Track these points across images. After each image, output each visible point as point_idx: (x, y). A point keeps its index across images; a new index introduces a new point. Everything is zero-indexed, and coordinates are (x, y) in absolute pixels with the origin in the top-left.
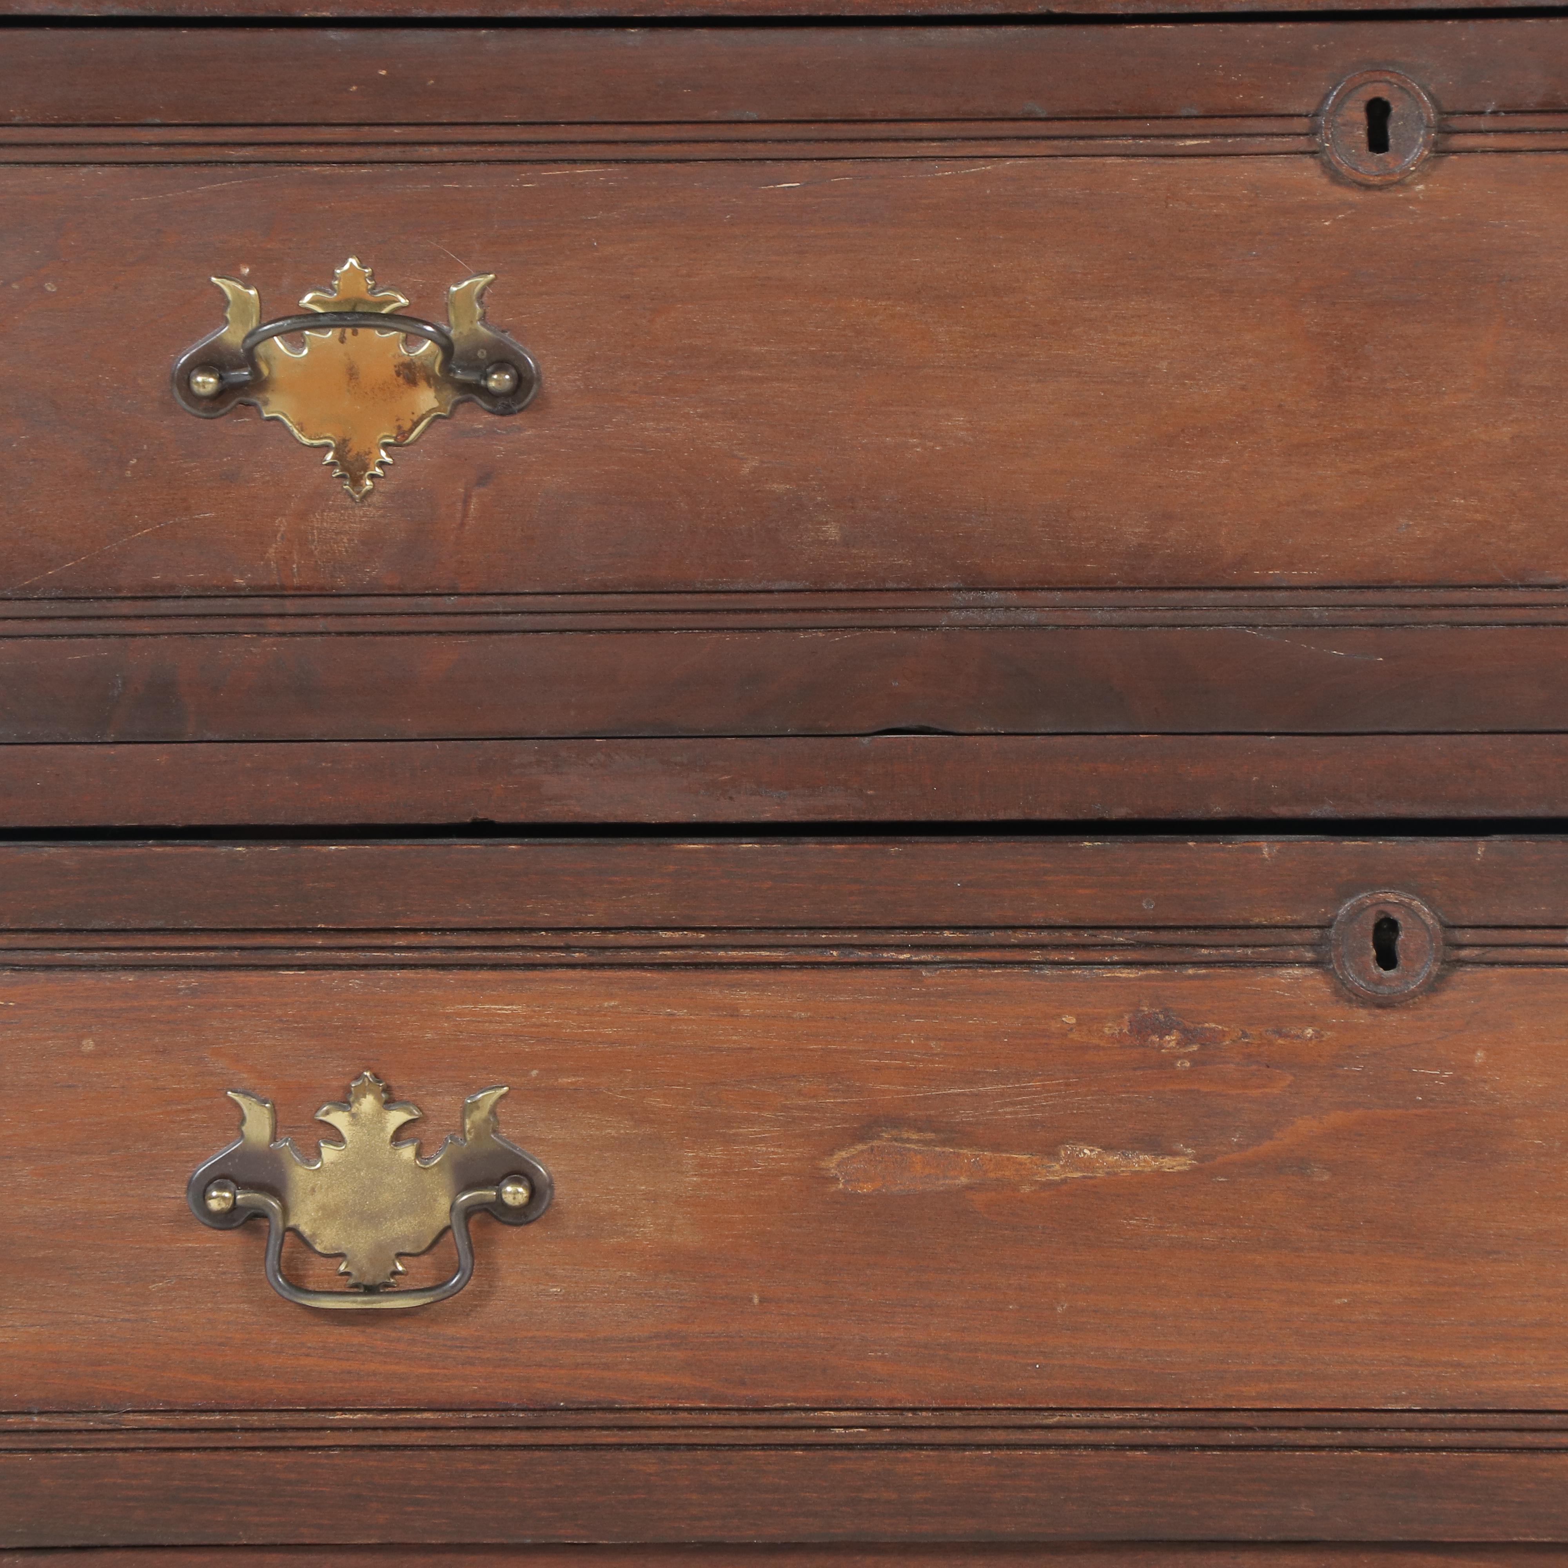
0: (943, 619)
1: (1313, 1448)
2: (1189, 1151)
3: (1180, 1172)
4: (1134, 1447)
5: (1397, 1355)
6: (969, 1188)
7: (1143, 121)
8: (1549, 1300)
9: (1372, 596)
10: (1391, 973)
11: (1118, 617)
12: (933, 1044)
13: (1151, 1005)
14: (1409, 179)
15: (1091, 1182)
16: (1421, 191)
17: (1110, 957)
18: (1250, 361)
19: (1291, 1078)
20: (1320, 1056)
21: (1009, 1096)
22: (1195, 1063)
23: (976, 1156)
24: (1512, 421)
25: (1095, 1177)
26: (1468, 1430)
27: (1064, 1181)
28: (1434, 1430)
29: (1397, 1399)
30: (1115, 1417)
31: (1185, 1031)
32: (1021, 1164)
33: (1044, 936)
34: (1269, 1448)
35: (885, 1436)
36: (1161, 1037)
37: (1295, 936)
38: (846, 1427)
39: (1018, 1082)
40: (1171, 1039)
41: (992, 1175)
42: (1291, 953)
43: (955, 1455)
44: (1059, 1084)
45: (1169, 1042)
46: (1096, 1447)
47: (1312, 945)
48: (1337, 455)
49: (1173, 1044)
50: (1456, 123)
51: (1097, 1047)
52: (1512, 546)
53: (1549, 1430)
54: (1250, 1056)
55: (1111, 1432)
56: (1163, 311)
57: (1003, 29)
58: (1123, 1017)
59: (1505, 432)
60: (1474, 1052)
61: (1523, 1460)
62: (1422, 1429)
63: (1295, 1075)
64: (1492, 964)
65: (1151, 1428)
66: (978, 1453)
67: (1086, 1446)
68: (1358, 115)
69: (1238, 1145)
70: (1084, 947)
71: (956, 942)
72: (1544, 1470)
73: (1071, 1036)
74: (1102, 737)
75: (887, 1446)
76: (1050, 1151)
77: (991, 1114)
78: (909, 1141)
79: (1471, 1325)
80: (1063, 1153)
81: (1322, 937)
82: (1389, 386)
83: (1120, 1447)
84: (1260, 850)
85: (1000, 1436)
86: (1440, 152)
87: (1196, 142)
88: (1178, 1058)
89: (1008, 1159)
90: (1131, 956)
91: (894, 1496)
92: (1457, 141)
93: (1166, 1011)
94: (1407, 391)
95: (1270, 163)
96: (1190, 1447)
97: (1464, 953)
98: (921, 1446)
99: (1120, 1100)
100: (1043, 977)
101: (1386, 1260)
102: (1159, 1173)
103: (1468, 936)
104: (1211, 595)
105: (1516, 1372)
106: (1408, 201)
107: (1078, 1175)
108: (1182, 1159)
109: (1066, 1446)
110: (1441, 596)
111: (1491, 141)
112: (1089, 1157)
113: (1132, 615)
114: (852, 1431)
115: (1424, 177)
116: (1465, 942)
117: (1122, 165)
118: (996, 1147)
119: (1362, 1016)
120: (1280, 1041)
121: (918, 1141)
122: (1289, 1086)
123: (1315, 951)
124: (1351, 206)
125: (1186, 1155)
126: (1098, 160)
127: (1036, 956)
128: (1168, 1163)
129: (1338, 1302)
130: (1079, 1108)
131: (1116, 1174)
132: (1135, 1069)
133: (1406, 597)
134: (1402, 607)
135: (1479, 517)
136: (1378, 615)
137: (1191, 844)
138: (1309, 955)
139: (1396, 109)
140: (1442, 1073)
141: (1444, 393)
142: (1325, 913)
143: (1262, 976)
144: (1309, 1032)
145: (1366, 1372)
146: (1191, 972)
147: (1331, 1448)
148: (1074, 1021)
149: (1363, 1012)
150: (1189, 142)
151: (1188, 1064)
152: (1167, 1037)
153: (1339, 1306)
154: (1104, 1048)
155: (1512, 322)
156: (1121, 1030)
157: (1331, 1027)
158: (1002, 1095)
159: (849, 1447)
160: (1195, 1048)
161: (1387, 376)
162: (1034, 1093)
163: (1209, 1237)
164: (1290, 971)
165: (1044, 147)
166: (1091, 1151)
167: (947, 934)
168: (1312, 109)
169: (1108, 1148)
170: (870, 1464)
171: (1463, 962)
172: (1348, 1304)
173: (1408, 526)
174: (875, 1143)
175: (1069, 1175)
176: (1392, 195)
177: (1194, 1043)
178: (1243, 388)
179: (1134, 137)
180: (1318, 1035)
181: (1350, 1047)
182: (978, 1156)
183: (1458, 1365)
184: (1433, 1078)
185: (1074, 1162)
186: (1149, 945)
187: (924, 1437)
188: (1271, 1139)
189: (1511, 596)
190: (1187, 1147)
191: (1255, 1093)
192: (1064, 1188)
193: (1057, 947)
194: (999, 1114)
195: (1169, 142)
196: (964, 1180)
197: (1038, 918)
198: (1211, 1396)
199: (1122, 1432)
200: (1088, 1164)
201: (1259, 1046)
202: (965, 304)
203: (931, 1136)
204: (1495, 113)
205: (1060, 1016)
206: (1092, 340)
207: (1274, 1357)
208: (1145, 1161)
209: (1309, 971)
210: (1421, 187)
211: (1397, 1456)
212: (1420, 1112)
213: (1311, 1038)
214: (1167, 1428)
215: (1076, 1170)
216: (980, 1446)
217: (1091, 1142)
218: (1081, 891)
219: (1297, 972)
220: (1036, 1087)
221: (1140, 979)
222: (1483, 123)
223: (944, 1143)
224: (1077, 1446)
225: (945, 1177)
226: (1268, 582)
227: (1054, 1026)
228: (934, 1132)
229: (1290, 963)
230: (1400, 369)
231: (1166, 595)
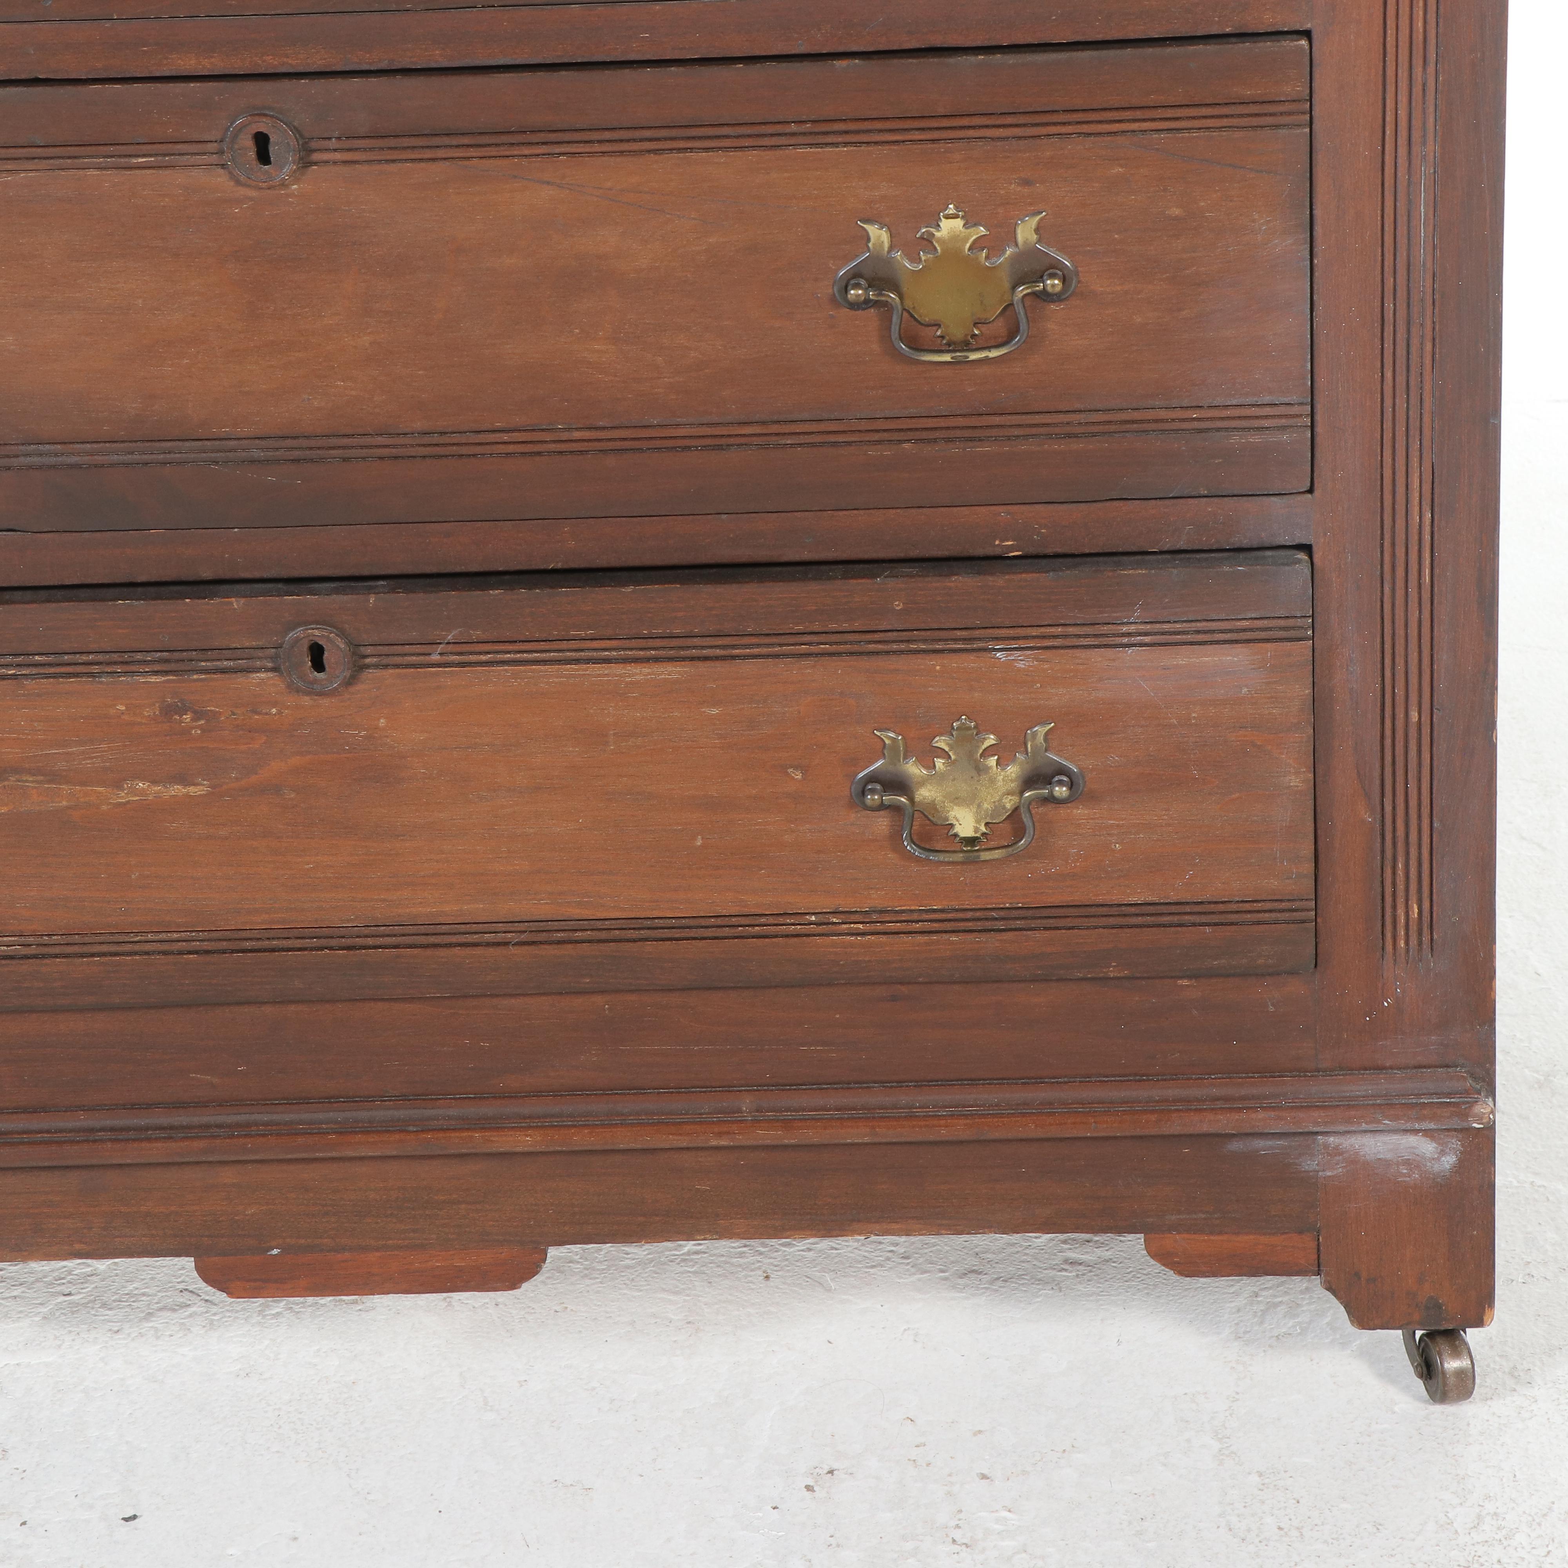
0: (15, 462)
1: (300, 949)
2: (205, 782)
3: (200, 795)
4: (190, 953)
5: (346, 896)
6: (68, 808)
7: (108, 147)
8: (437, 861)
9: (289, 443)
10: (321, 675)
11: (128, 458)
12: (36, 724)
13: (172, 698)
14: (287, 182)
15: (145, 802)
16: (295, 189)
17: (143, 669)
18: (196, 298)
19: (265, 738)
20: (282, 725)
21: (88, 754)
22: (203, 731)
23: (71, 789)
24: (369, 333)
25: (147, 799)
26: (395, 936)
27: (128, 802)
28: (373, 936)
29: (348, 921)
30: (175, 936)
31: (195, 712)
32: (100, 793)
33: (100, 657)
34: (273, 950)
35: (32, 950)
36: (181, 716)
37: (260, 653)
38: (7, 946)
39: (93, 745)
40: (187, 717)
41: (82, 800)
42: (258, 663)
43: (79, 961)
44: (119, 746)
45: (186, 719)
46: (165, 953)
47: (271, 658)
48: (258, 356)
49: (188, 720)
50: (314, 145)
51: (140, 724)
52: (377, 410)
53: (444, 934)
54: (238, 726)
55: (174, 944)
56: (135, 268)
57: (7, 89)
58: (155, 705)
59: (366, 340)
60: (379, 719)
61: (429, 952)
62: (366, 936)
63: (267, 736)
64: (386, 666)
65: (198, 941)
66: (91, 959)
67: (159, 953)
68: (248, 143)
69: (236, 778)
70: (127, 663)
71: (44, 662)
72: (442, 958)
73: (123, 717)
74: (126, 532)
75: (35, 957)
76: (118, 785)
77: (77, 764)
78: (27, 781)
79: (390, 877)
80: (125, 786)
81: (276, 654)
82: (288, 312)
83: (181, 953)
84: (231, 603)
85: (104, 948)
86: (305, 163)
87: (144, 160)
88: (193, 728)
89: (92, 790)
90: (157, 667)
91: (42, 985)
92: (316, 157)
93: (182, 701)
94: (300, 315)
95: (195, 172)
96: (224, 952)
97: (368, 661)
98: (56, 956)
99: (159, 754)
100: (101, 683)
101: (334, 842)
102: (187, 796)
103: (369, 650)
104: (187, 444)
105: (421, 903)
106: (288, 196)
107: (137, 798)
108: (201, 788)
109: (147, 953)
110: (334, 441)
111: (338, 156)
112: (143, 788)
113: (136, 457)
114: (11, 948)
115: (297, 181)
116: (367, 654)
117: (98, 175)
118: (83, 784)
119: (306, 700)
120: (256, 717)
121: (32, 782)
122: (265, 743)
123: (273, 662)
124: (251, 199)
125: (204, 785)
126: (81, 172)
127: (96, 669)
128: (192, 790)
129: (307, 867)
130: (133, 760)
131: (160, 797)
132: (166, 736)
133: (313, 443)
134: (311, 448)
135: (353, 393)
136: (296, 454)
137: (187, 600)
138: (270, 665)
139: (273, 139)
140: (359, 732)
141: (324, 316)
142: (277, 640)
143: (240, 680)
144: (274, 711)
145: (328, 906)
146: (195, 677)
147: (312, 949)
148: (124, 708)
149: (307, 698)
150: (140, 160)
151: (199, 732)
152: (184, 716)
153: (308, 869)
154: (145, 724)
155: (363, 271)
156: (155, 713)
157: (288, 708)
158: (83, 753)
159: (12, 958)
160: (203, 722)
161: (285, 306)
162: (103, 751)
163: (223, 832)
164: (258, 675)
165: (44, 164)
166: (144, 784)
167: (37, 658)
168: (219, 138)
169: (154, 782)
170: (26, 967)
171: (368, 666)
172: (313, 868)
173: (309, 399)
174: (6, 783)
175: (131, 799)
176: (277, 192)
177: (203, 719)
178: (193, 316)
179: (104, 157)
180: (279, 713)
181: (301, 719)
182: (72, 789)
183: (384, 900)
184: (354, 736)
185: (133, 791)
186: (167, 661)
187: (57, 950)
188: (256, 774)
189: (380, 440)
190: (204, 780)
191: (243, 747)
192: (128, 806)
193: (109, 664)
194: (82, 764)
195: (127, 160)
196: (64, 803)
197: (93, 647)
198: (233, 923)
199: (180, 944)
200: (143, 792)
201: (243, 720)
202: (4, 266)
203: (42, 778)
204: (339, 138)
205: (115, 705)
206: (91, 287)
207: (270, 900)
208: (178, 789)
209: (270, 674)
210: (295, 186)
211: (352, 952)
212: (348, 755)
213: (275, 714)
214: (208, 940)
215: (136, 795)
216: (93, 955)
217: (143, 779)
218: (120, 631)
219: (263, 675)
220: (105, 748)
221: (164, 682)
222: (333, 144)
223: (49, 782)
224: (154, 953)
225: (52, 802)
226: (223, 436)
227: (112, 712)
228: (42, 775)
229: (258, 670)
230: (294, 301)
231: (157, 444)
